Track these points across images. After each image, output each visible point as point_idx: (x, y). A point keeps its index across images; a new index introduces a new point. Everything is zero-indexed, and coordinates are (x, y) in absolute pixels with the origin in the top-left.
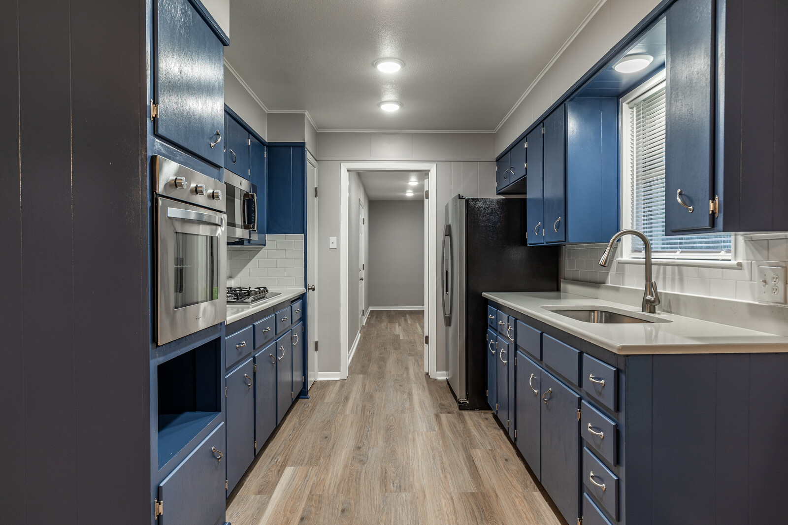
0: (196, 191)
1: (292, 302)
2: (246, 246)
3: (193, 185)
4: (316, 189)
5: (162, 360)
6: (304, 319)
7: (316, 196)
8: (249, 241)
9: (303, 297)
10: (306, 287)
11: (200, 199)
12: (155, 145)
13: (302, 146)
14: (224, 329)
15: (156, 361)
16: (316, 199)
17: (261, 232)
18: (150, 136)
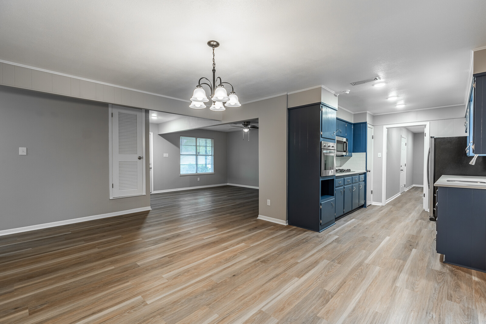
0: (329, 146)
1: (359, 175)
2: (345, 157)
3: (328, 145)
4: (373, 136)
5: (322, 180)
6: (365, 181)
7: (373, 138)
8: (346, 155)
9: (365, 174)
10: (366, 170)
11: (331, 148)
12: (321, 139)
13: (366, 123)
14: (335, 177)
15: (321, 179)
16: (373, 140)
17: (350, 152)
18: (321, 138)
